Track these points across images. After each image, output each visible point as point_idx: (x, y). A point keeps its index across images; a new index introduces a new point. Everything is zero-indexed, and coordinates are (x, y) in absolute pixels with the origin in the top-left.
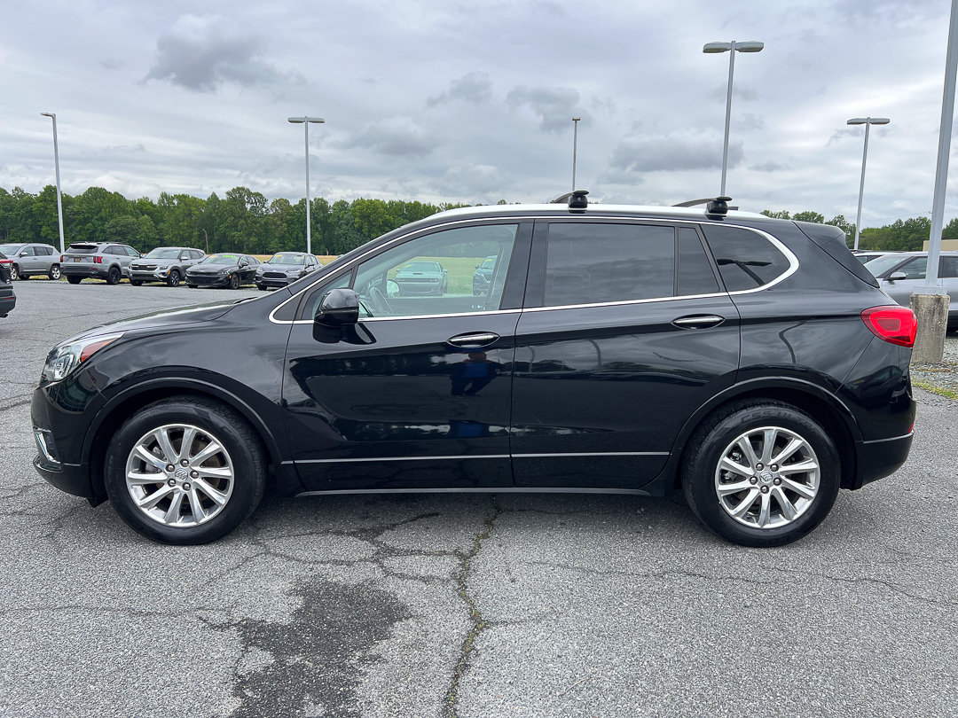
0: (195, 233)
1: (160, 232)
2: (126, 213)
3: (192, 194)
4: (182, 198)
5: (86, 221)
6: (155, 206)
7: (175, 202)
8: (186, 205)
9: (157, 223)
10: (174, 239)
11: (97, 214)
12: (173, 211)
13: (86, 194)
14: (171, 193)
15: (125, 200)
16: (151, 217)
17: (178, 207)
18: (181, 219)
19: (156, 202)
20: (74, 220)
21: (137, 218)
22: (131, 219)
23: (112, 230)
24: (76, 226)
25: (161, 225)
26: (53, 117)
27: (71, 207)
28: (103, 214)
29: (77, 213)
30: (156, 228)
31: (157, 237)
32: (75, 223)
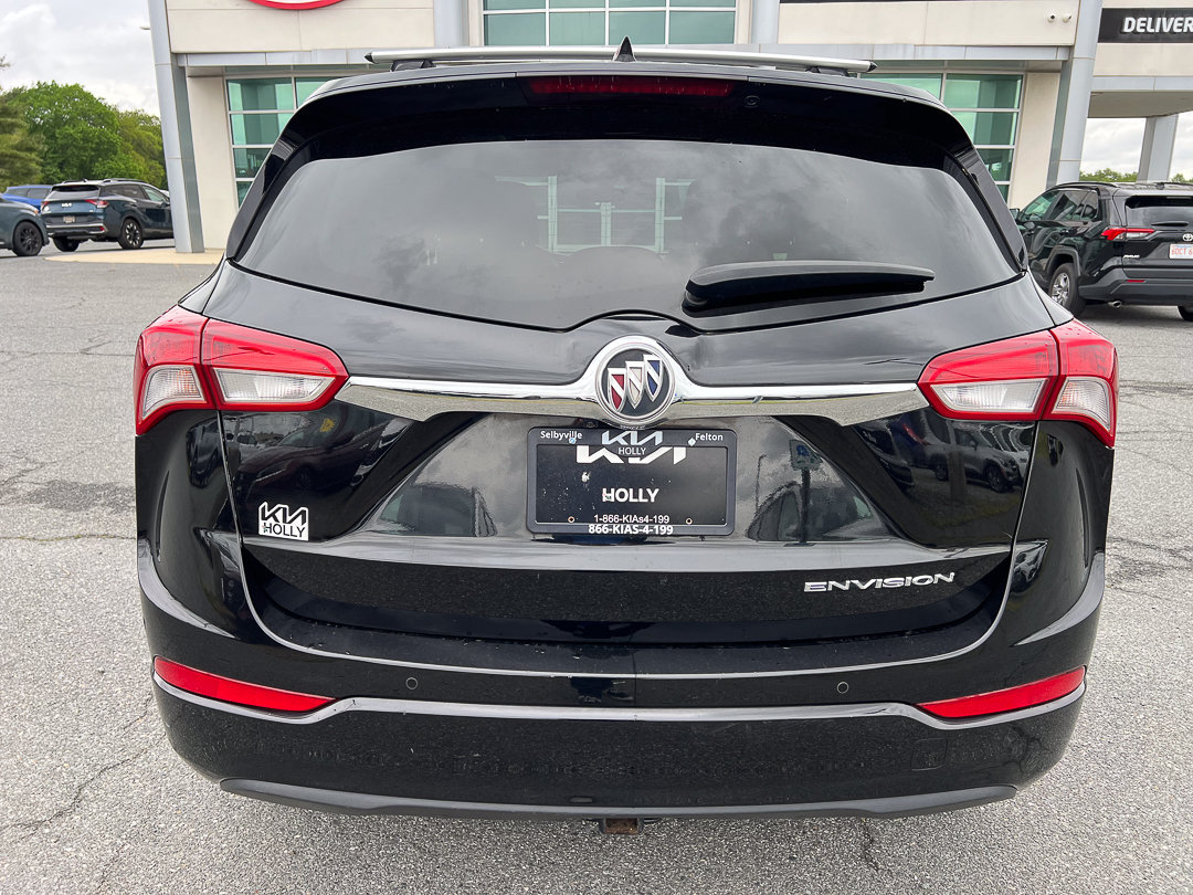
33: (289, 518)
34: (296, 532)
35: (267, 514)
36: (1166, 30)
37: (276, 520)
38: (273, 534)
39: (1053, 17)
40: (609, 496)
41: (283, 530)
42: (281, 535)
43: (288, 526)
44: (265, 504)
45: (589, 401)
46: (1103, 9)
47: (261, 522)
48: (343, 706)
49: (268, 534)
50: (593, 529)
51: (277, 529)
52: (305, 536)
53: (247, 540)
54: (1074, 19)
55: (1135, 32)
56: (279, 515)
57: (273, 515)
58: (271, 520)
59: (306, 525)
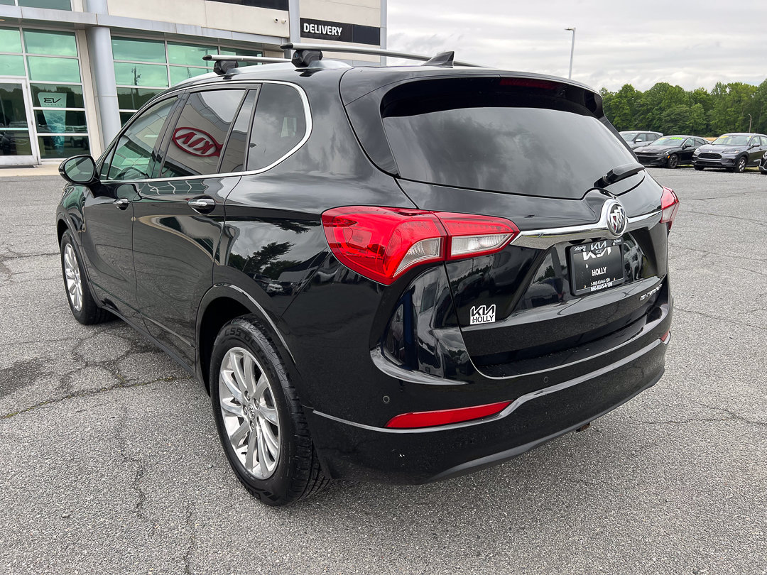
0: (740, 118)
1: (708, 118)
2: (681, 102)
3: (744, 82)
4: (735, 87)
5: (648, 111)
6: (708, 95)
7: (728, 90)
8: (737, 92)
9: (707, 110)
10: (719, 124)
11: (658, 105)
12: (724, 99)
13: (653, 88)
14: (725, 83)
15: (684, 92)
16: (703, 106)
17: (730, 95)
18: (729, 105)
19: (709, 92)
20: (639, 111)
21: (691, 106)
22: (685, 108)
23: (666, 118)
24: (640, 116)
25: (709, 112)
26: (574, 30)
27: (639, 101)
28: (662, 105)
29: (642, 105)
30: (705, 114)
31: (705, 122)
32: (639, 114)
33: (486, 312)
34: (489, 319)
35: (475, 312)
36: (325, 33)
37: (479, 314)
38: (478, 323)
39: (277, 20)
40: (594, 273)
41: (483, 319)
42: (482, 322)
43: (485, 316)
44: (474, 307)
45: (604, 229)
46: (301, 18)
47: (472, 318)
48: (521, 400)
49: (475, 323)
50: (593, 289)
51: (480, 319)
52: (494, 320)
53: (463, 330)
54: (287, 22)
55: (309, 32)
56: (481, 312)
57: (478, 312)
58: (477, 315)
59: (494, 314)
